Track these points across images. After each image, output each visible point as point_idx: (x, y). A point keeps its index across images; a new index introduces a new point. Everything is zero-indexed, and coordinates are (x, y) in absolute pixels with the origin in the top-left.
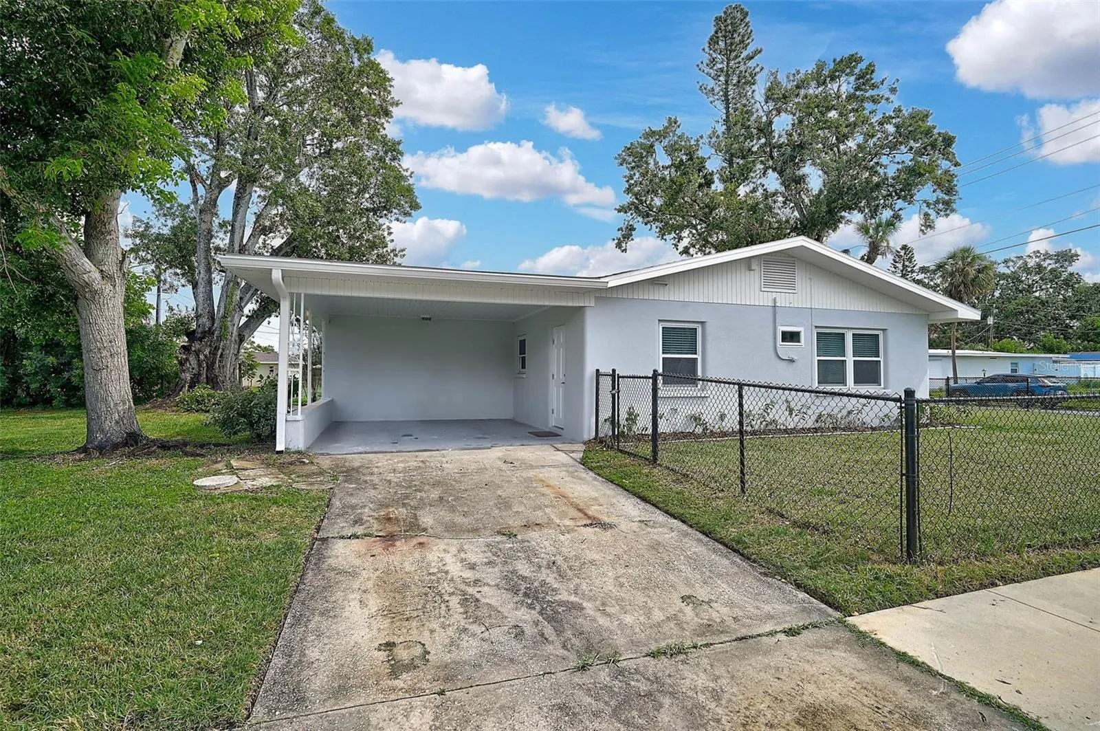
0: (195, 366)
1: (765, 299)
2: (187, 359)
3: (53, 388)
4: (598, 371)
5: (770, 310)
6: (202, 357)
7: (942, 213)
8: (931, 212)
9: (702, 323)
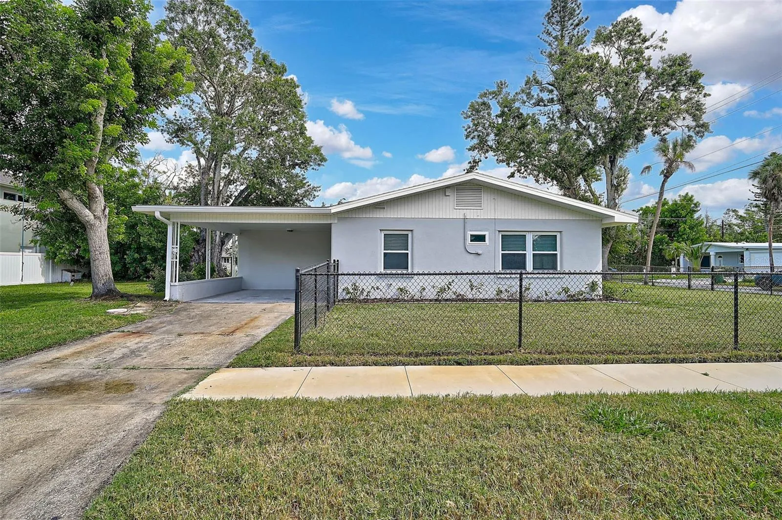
0: (197, 259)
1: (458, 214)
2: (193, 255)
3: (140, 270)
5: (463, 220)
6: (200, 253)
7: (699, 135)
8: (692, 134)
9: (412, 231)
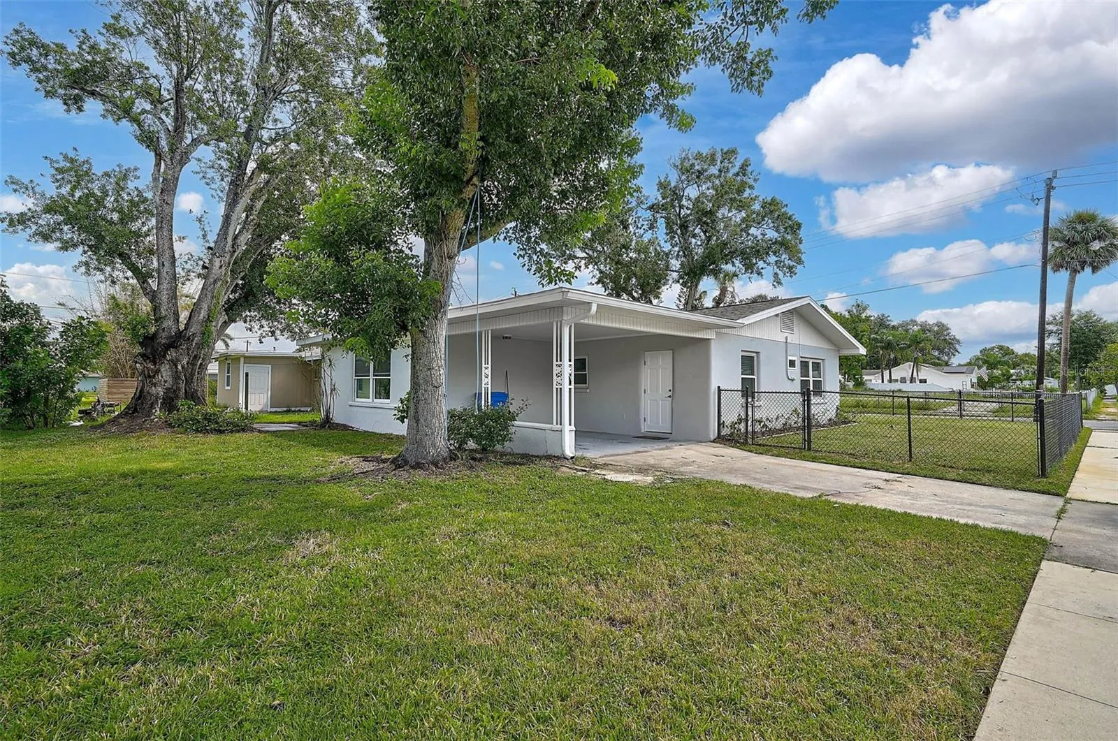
4: (719, 387)
6: (180, 368)
7: (788, 275)
8: (780, 272)
9: (757, 353)
